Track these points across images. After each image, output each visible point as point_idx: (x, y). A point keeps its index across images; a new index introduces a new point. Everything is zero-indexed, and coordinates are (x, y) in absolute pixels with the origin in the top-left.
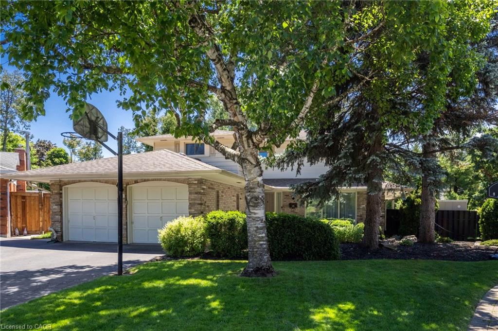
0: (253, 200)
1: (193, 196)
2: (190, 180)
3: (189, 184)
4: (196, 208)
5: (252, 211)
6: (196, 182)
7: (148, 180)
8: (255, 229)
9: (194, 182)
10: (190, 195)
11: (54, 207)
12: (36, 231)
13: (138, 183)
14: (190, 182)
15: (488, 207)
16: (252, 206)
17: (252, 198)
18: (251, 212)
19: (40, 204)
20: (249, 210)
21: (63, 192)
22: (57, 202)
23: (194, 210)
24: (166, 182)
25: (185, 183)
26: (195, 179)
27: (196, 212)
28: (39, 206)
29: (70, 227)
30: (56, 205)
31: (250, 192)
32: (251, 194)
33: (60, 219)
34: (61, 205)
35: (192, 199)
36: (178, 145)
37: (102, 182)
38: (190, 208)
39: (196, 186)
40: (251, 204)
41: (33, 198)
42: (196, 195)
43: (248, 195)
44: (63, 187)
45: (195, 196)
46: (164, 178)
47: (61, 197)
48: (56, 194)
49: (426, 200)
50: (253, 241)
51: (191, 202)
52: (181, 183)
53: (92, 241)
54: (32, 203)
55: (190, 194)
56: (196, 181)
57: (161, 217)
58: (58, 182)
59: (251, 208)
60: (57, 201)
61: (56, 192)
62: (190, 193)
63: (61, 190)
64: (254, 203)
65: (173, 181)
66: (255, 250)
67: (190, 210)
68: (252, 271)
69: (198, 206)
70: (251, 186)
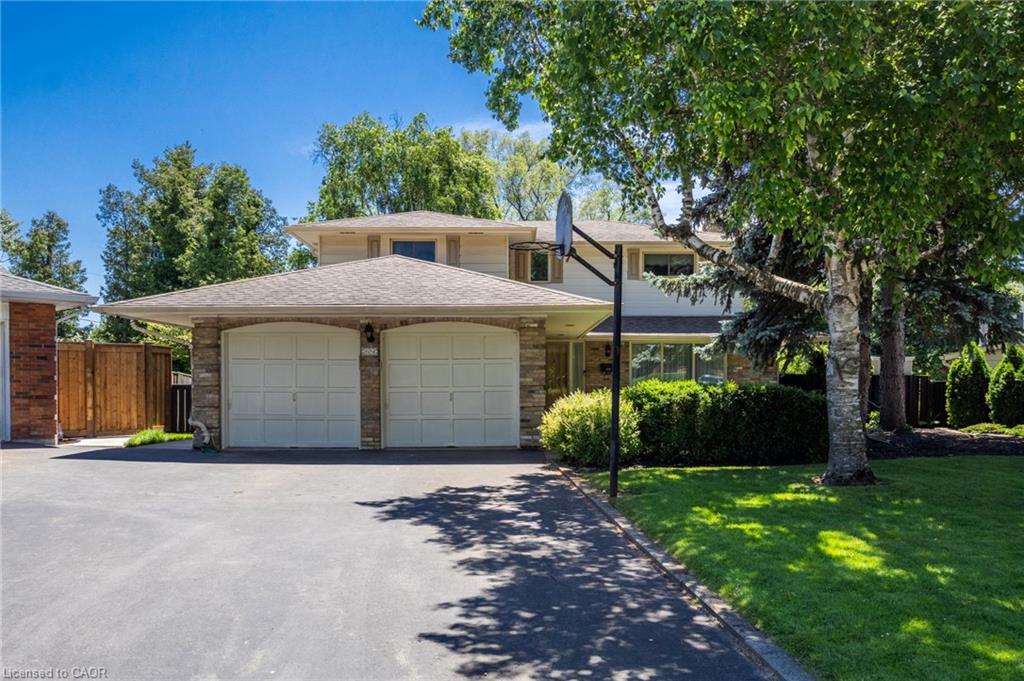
0: (851, 362)
1: (530, 353)
2: (525, 321)
3: (520, 329)
4: (536, 376)
5: (847, 380)
6: (536, 325)
7: (431, 320)
8: (851, 408)
9: (532, 325)
10: (524, 351)
11: (202, 375)
12: (79, 430)
13: (407, 324)
14: (522, 325)
15: (963, 369)
16: (847, 372)
17: (850, 359)
18: (845, 382)
19: (88, 370)
20: (842, 379)
21: (222, 342)
22: (212, 365)
23: (531, 380)
24: (472, 324)
25: (512, 328)
26: (533, 318)
27: (535, 384)
28: (85, 372)
29: (231, 417)
30: (207, 372)
31: (844, 349)
32: (847, 353)
33: (217, 400)
34: (218, 371)
35: (528, 359)
36: (375, 243)
37: (325, 324)
38: (522, 376)
39: (536, 333)
40: (846, 369)
41: (72, 355)
42: (536, 351)
43: (842, 355)
44: (223, 333)
45: (533, 353)
46: (467, 316)
47: (219, 354)
48: (208, 346)
49: (892, 358)
50: (847, 429)
51: (524, 363)
52: (504, 326)
53: (289, 446)
54: (71, 366)
55: (521, 348)
56: (535, 322)
57: (451, 394)
58: (213, 321)
59: (845, 376)
60: (211, 361)
61: (208, 342)
62: (522, 346)
63: (219, 338)
64: (852, 366)
65: (486, 323)
66: (853, 443)
67: (523, 380)
68: (851, 477)
69: (540, 371)
70: (848, 340)
